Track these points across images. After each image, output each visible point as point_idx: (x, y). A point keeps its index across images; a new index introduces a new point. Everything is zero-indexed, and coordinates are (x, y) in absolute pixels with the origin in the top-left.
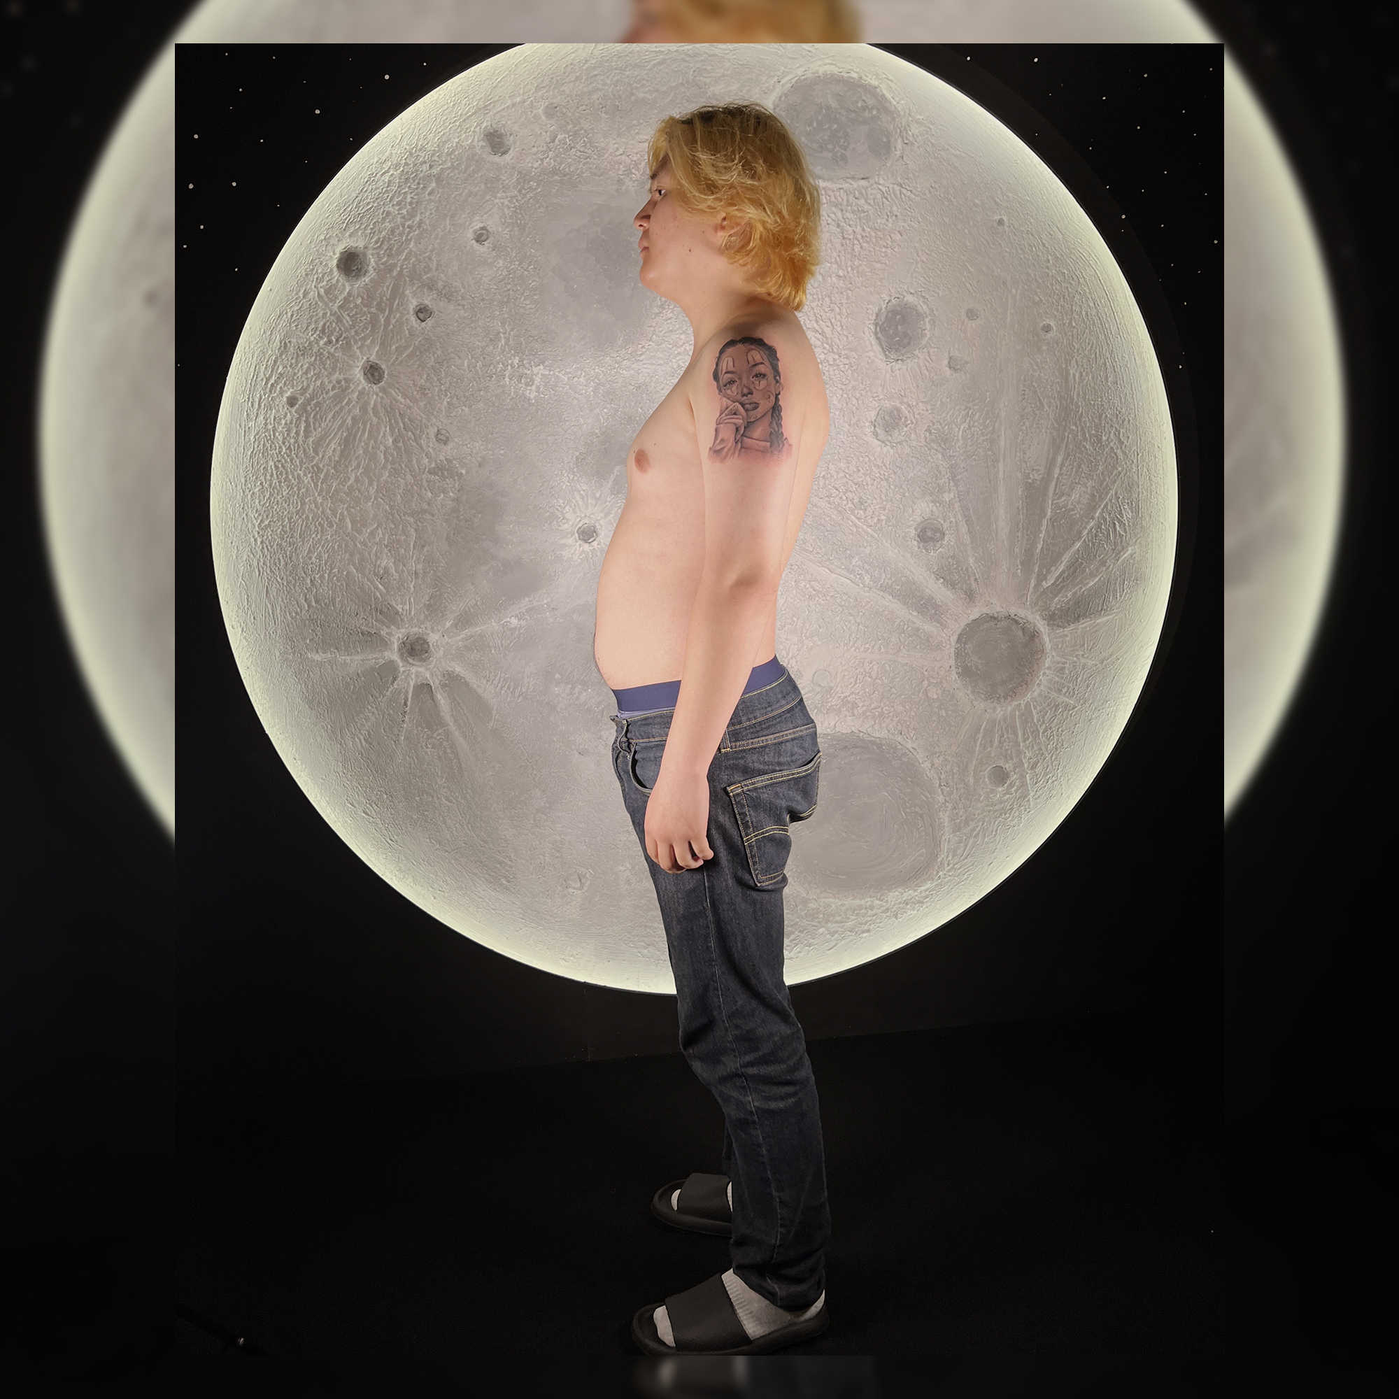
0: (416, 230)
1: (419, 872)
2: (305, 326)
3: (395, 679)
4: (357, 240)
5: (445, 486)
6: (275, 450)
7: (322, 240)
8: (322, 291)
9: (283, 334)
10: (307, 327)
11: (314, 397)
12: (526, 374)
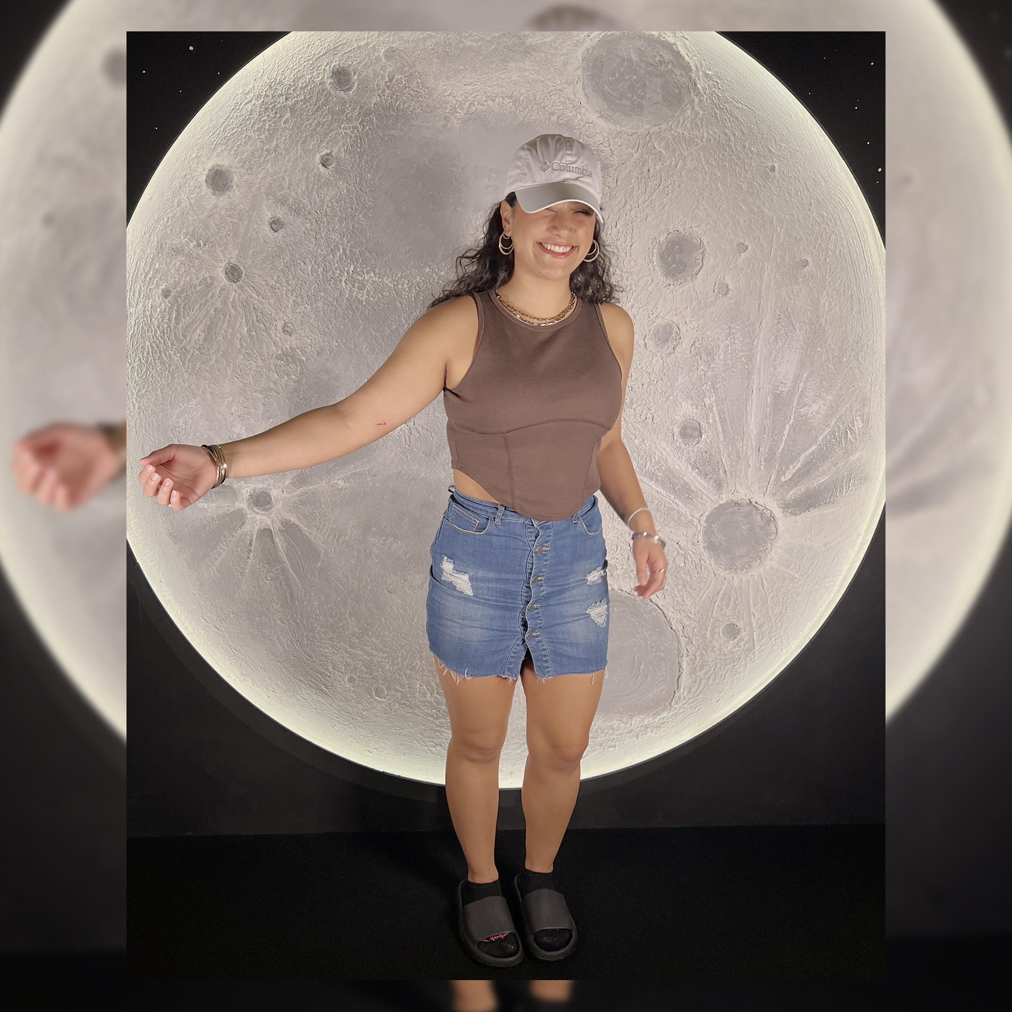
0: (272, 153)
1: (257, 676)
2: (178, 230)
3: (243, 523)
4: (223, 159)
5: (289, 369)
6: (152, 333)
7: (194, 158)
8: (193, 201)
9: (160, 236)
10: (181, 231)
11: (184, 290)
12: (359, 280)
